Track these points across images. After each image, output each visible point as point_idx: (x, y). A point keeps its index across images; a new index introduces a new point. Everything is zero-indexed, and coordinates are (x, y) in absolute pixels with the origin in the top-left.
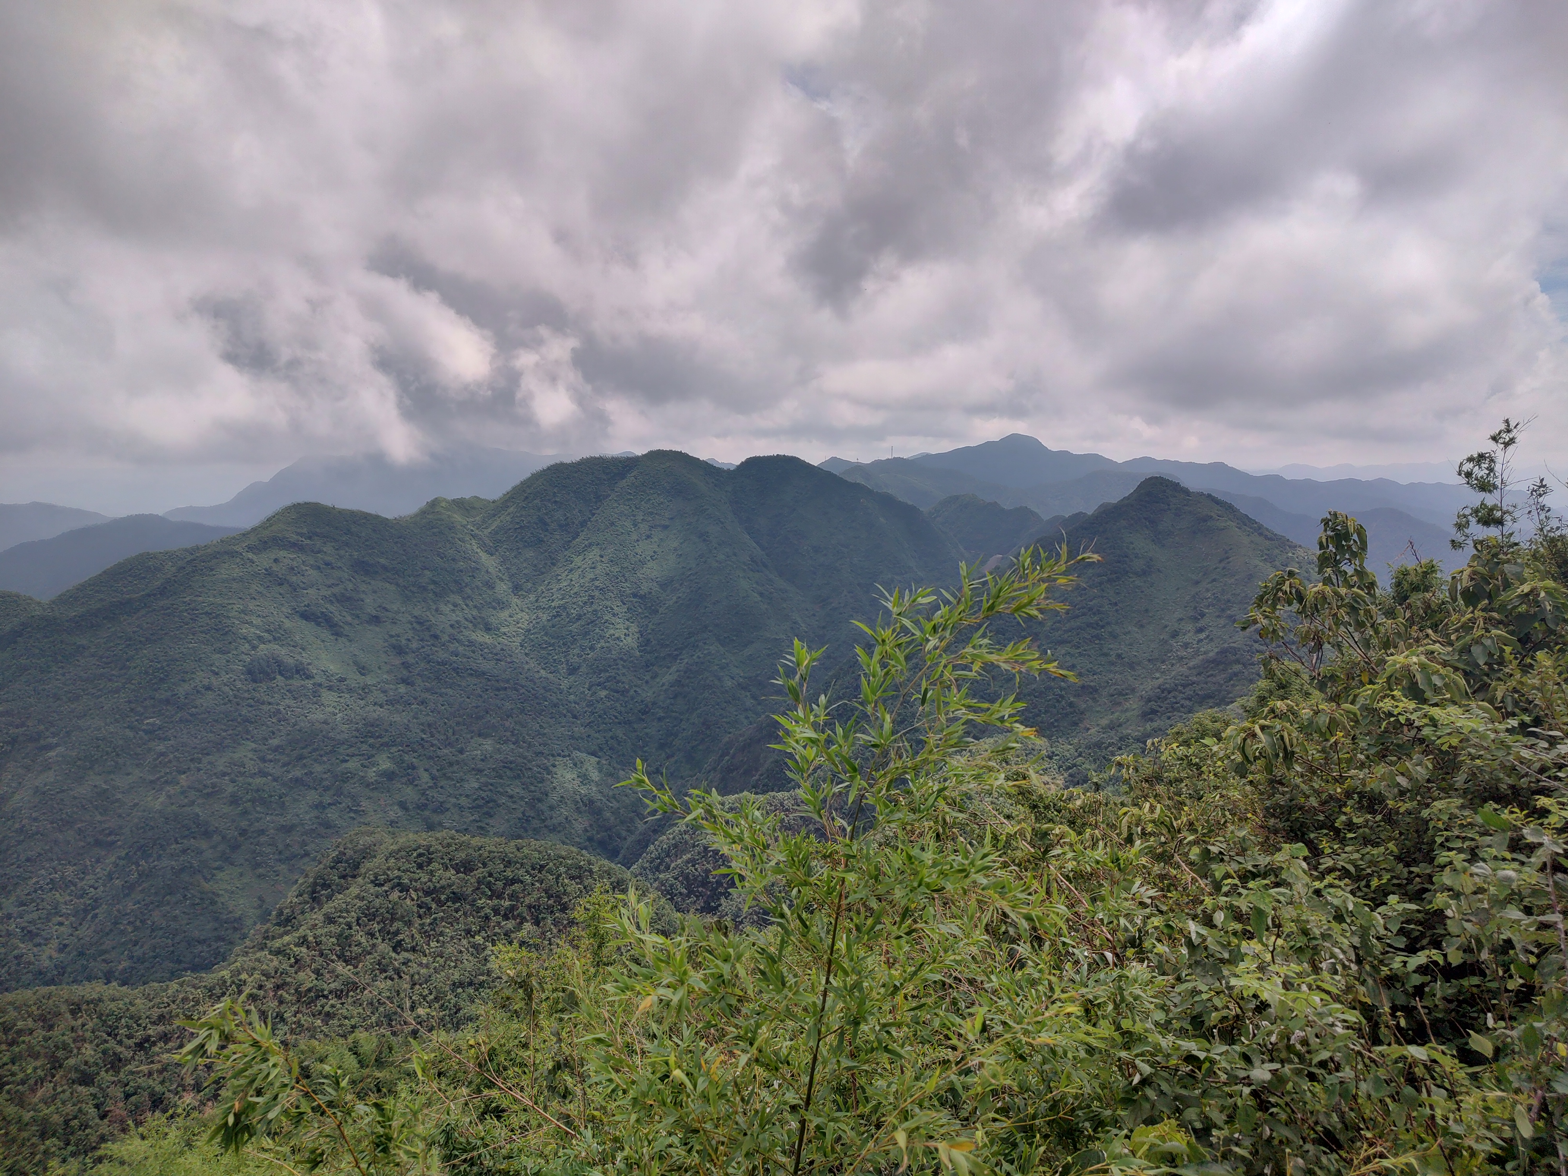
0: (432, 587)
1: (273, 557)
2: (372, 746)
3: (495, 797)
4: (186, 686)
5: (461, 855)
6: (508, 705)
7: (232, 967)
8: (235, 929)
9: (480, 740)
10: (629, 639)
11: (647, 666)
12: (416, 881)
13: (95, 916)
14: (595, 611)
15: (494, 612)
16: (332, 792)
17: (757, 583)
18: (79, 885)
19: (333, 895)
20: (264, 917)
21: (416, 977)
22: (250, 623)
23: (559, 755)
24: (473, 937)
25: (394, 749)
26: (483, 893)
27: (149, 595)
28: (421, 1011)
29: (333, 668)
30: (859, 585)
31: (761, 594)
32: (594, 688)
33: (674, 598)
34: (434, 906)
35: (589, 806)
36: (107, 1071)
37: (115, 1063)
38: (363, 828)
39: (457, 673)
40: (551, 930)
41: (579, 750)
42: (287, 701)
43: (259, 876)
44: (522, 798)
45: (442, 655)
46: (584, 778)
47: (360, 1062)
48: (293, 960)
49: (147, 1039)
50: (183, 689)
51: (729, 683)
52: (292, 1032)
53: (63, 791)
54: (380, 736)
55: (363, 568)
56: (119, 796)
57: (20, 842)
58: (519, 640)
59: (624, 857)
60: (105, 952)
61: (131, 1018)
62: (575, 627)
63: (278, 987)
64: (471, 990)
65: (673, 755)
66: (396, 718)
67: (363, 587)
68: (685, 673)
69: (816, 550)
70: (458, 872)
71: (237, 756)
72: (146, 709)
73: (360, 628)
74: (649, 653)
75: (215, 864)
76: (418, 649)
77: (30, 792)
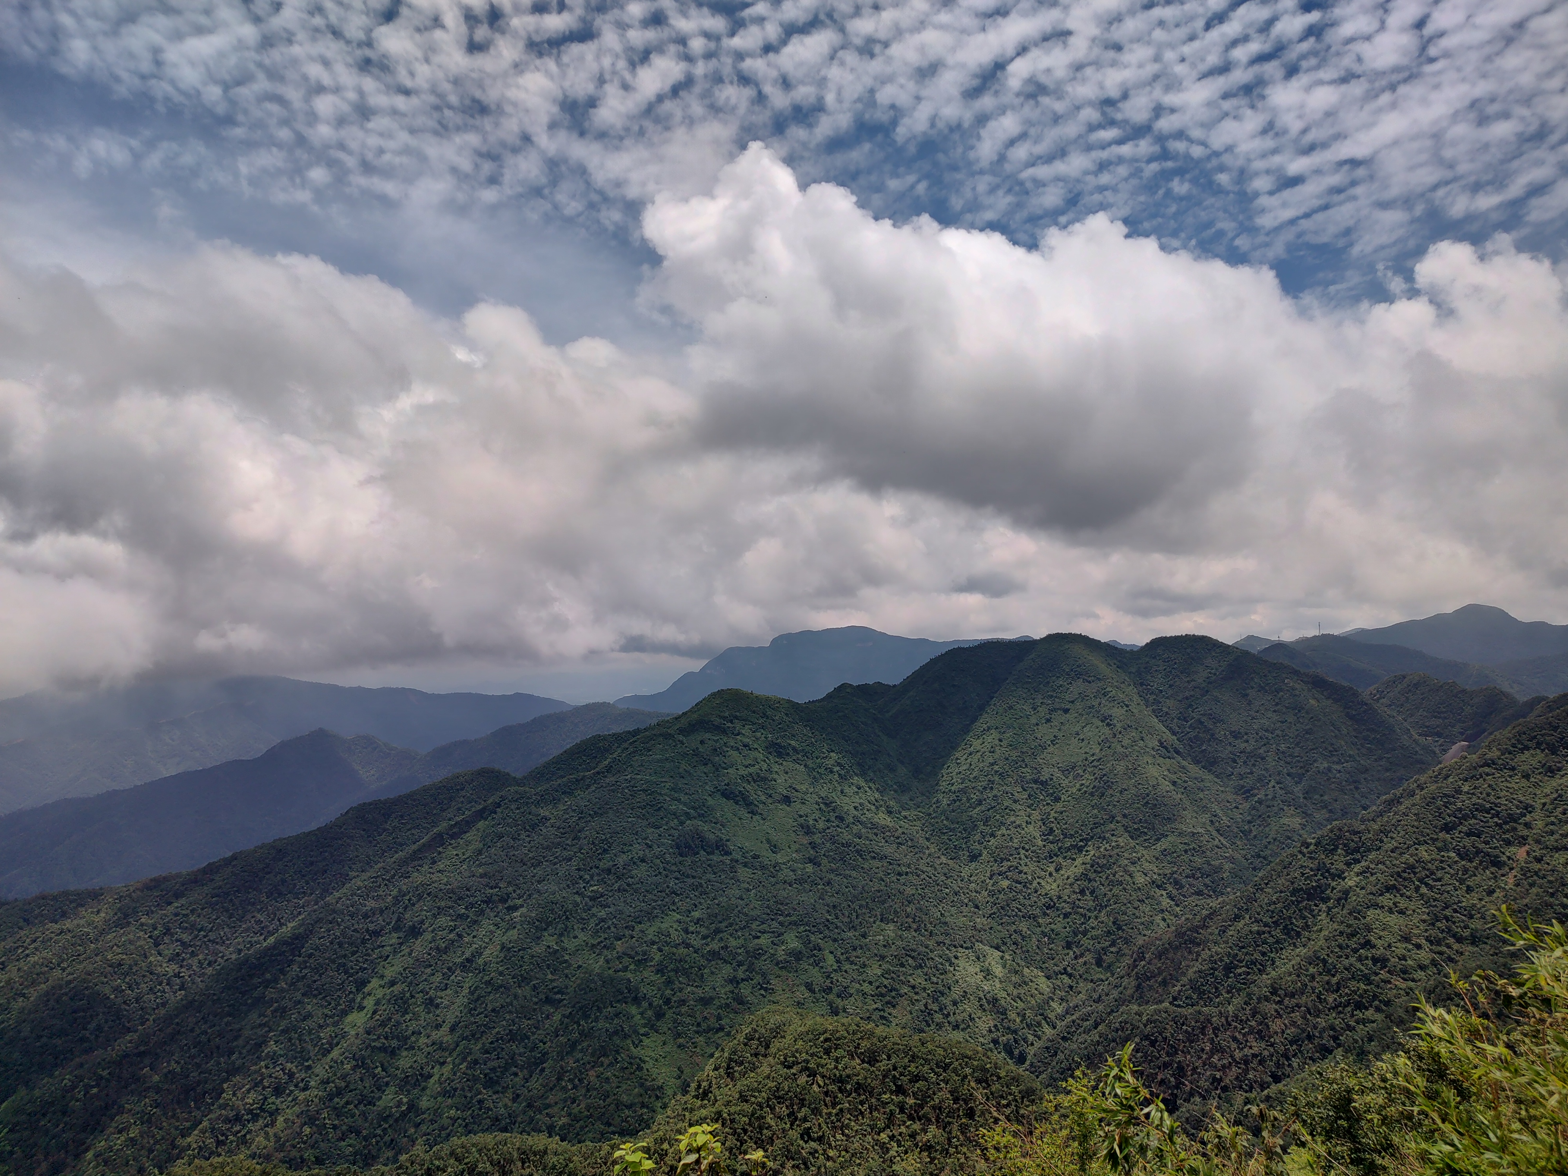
0: (837, 769)
1: (699, 738)
2: (781, 924)
3: (897, 986)
4: (624, 857)
5: (866, 1045)
6: (909, 891)
8: (657, 1098)
9: (883, 925)
10: (1031, 827)
11: (1051, 858)
12: (823, 1067)
13: (543, 1070)
14: (995, 796)
16: (745, 967)
17: (1169, 770)
18: (532, 1038)
19: (746, 1073)
20: (684, 1088)
22: (679, 800)
23: (962, 947)
24: (878, 1134)
25: (802, 928)
26: (888, 1087)
27: (598, 773)
29: (747, 845)
30: (1289, 775)
31: (1174, 783)
32: (995, 878)
33: (1078, 786)
34: (840, 1095)
35: (993, 1003)
38: (773, 1007)
39: (861, 856)
40: (957, 1137)
41: (981, 942)
42: (708, 875)
43: (679, 1046)
44: (925, 989)
45: (846, 836)
46: (987, 973)
50: (622, 860)
51: (1141, 880)
53: (524, 949)
54: (789, 915)
55: (776, 749)
56: (567, 957)
57: (488, 994)
58: (919, 824)
59: (1032, 1065)
60: (548, 1106)
62: (975, 813)
65: (1082, 955)
66: (804, 897)
67: (776, 768)
68: (1092, 866)
69: (1236, 735)
70: (863, 1061)
71: (663, 926)
72: (592, 877)
73: (771, 807)
74: (1052, 843)
75: (642, 1031)
76: (824, 830)
77: (498, 947)
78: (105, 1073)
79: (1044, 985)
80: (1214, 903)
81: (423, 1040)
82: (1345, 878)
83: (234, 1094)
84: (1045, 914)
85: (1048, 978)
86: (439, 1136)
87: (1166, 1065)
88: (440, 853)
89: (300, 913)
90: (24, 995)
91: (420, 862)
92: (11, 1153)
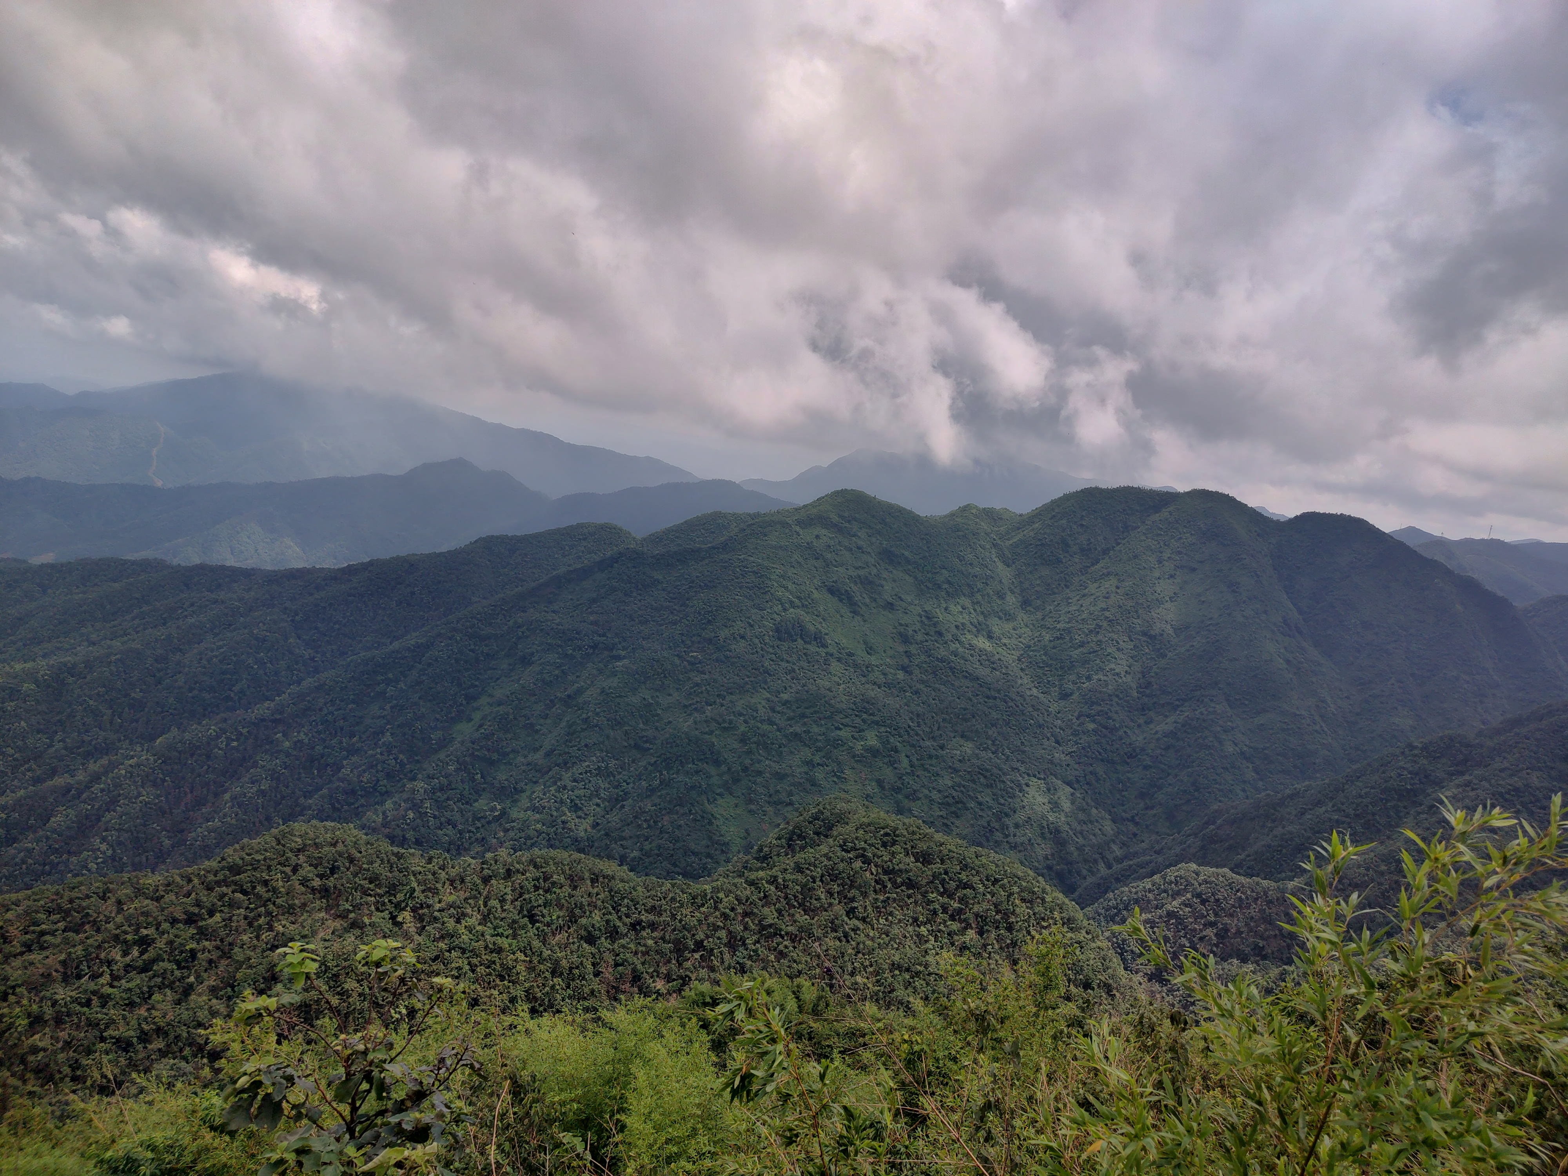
0: (946, 586)
1: (816, 533)
2: (864, 721)
3: (965, 800)
4: (726, 631)
5: (922, 846)
6: (995, 715)
7: (714, 884)
8: (723, 852)
9: (962, 741)
10: (1129, 678)
11: (1143, 709)
12: (878, 857)
13: (623, 807)
14: (1100, 641)
15: (999, 622)
16: (822, 754)
17: (1285, 648)
18: (617, 777)
19: (805, 847)
20: (747, 849)
21: (861, 946)
22: (786, 588)
23: (1035, 776)
24: (919, 926)
25: (883, 729)
26: (936, 888)
27: (713, 548)
28: (859, 979)
29: (844, 642)
30: (1412, 676)
31: (1288, 662)
32: (1082, 719)
33: (1187, 646)
34: (889, 885)
35: (1054, 834)
36: (606, 938)
37: (614, 934)
38: (843, 795)
39: (953, 673)
40: (993, 944)
41: (1055, 776)
42: (802, 663)
43: (750, 811)
44: (990, 808)
45: (942, 652)
46: (1055, 806)
47: (799, 1007)
48: (762, 894)
49: (639, 923)
50: (724, 633)
51: (1230, 749)
52: (750, 957)
53: (621, 696)
54: (872, 714)
55: (889, 557)
56: (659, 712)
57: (583, 730)
58: (1017, 653)
59: (1080, 896)
61: (632, 900)
62: (1075, 653)
63: (746, 914)
64: (907, 976)
65: (1153, 808)
66: (889, 701)
67: (885, 574)
68: (1183, 726)
69: (1366, 626)
70: (917, 861)
71: (753, 701)
72: (693, 642)
73: (875, 611)
74: (1148, 696)
75: (719, 791)
76: (922, 642)
77: (598, 691)
78: (245, 731)
79: (1108, 827)
80: (1299, 786)
81: (520, 759)
83: (352, 771)
84: (1125, 762)
85: (1114, 821)
86: (524, 844)
87: (1212, 924)
88: (556, 595)
89: (423, 625)
90: (181, 650)
91: (538, 600)
92: (164, 781)
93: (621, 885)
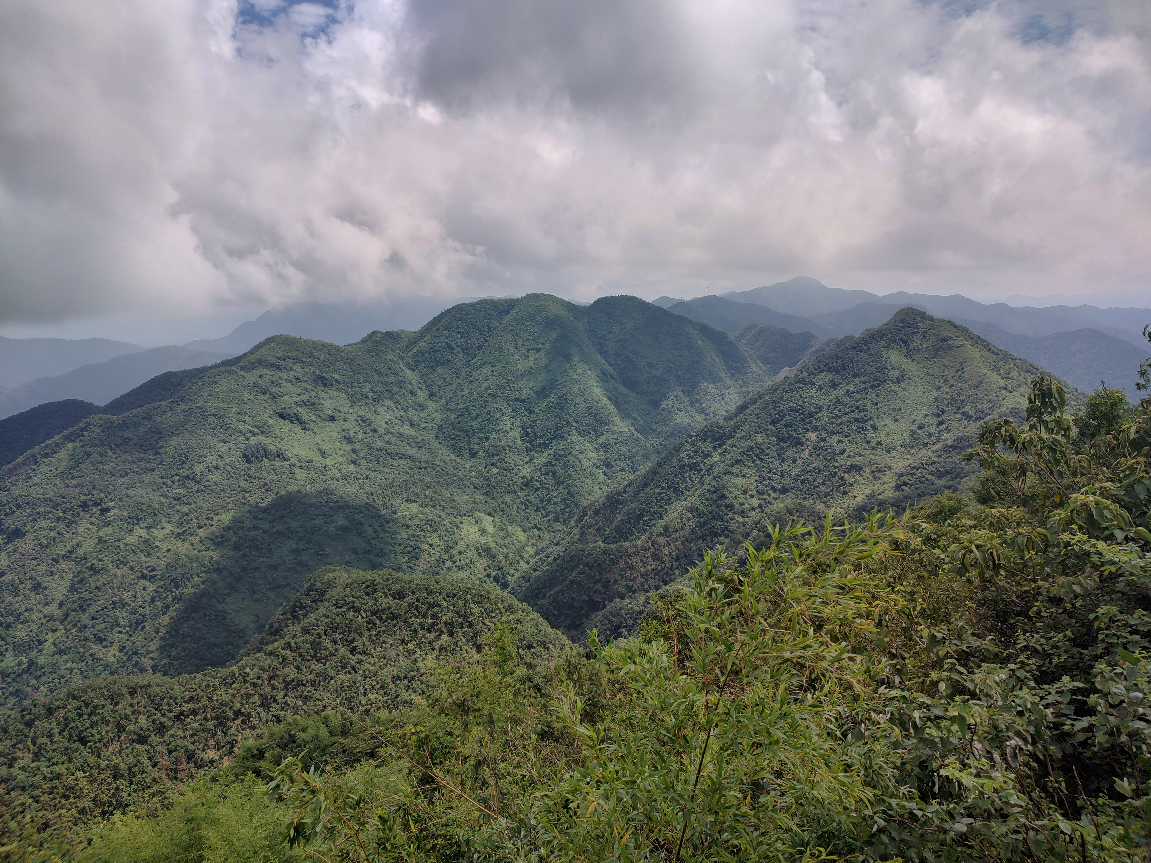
0: (371, 395)
1: (259, 374)
3: (419, 545)
4: (201, 466)
5: (397, 587)
6: (428, 479)
7: (240, 664)
8: (240, 637)
9: (409, 505)
10: (514, 432)
11: (527, 451)
12: (365, 604)
13: (144, 627)
14: (489, 411)
15: (416, 413)
16: (304, 541)
18: (132, 605)
19: (307, 614)
20: (260, 629)
21: (367, 672)
22: (244, 421)
23: (465, 515)
24: (406, 644)
26: (413, 613)
27: (173, 402)
28: (371, 696)
29: (302, 453)
31: (609, 398)
32: (488, 467)
34: (378, 622)
35: (487, 552)
36: (155, 735)
37: (161, 729)
38: (327, 567)
39: (391, 457)
40: (461, 640)
41: (479, 511)
42: (272, 477)
43: (256, 600)
44: (439, 546)
45: (380, 444)
46: (483, 532)
47: (330, 732)
48: (281, 659)
49: (182, 713)
50: (199, 468)
51: (586, 463)
52: (282, 709)
53: (119, 540)
54: (337, 502)
55: (322, 382)
56: (157, 543)
57: (91, 576)
58: (434, 432)
59: (512, 589)
60: (151, 652)
61: (171, 698)
62: (475, 424)
63: (271, 678)
64: (406, 682)
65: (547, 515)
66: (348, 489)
67: (322, 395)
68: (554, 456)
69: (650, 365)
70: (395, 599)
71: (237, 515)
72: (173, 482)
73: (321, 424)
74: (528, 441)
75: (225, 592)
76: (363, 440)
77: (96, 541)
79: (521, 536)
80: (632, 477)
81: (35, 615)
82: (712, 457)
84: (522, 489)
85: (524, 531)
86: (59, 683)
87: (599, 581)
88: (34, 470)
91: (17, 478)
93: (158, 690)
